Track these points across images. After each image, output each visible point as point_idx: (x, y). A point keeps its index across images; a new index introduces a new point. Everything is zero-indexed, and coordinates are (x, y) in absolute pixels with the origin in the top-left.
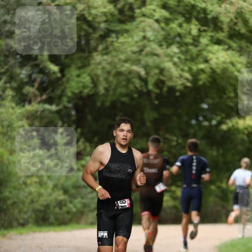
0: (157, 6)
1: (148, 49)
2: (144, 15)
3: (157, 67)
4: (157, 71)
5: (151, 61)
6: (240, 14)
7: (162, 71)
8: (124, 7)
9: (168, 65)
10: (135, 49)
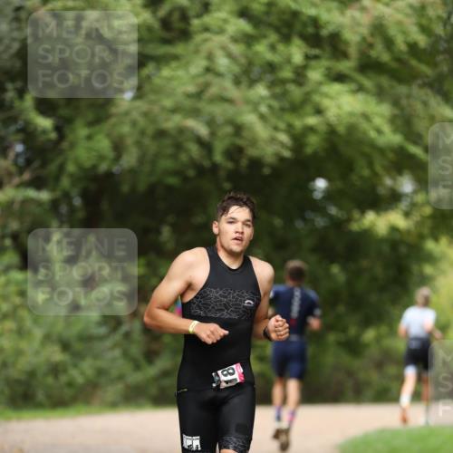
0: (231, 13)
1: (213, 90)
2: (206, 29)
3: (231, 122)
4: (229, 129)
5: (218, 111)
6: (379, 28)
7: (238, 129)
8: (170, 13)
9: (250, 118)
10: (191, 89)
